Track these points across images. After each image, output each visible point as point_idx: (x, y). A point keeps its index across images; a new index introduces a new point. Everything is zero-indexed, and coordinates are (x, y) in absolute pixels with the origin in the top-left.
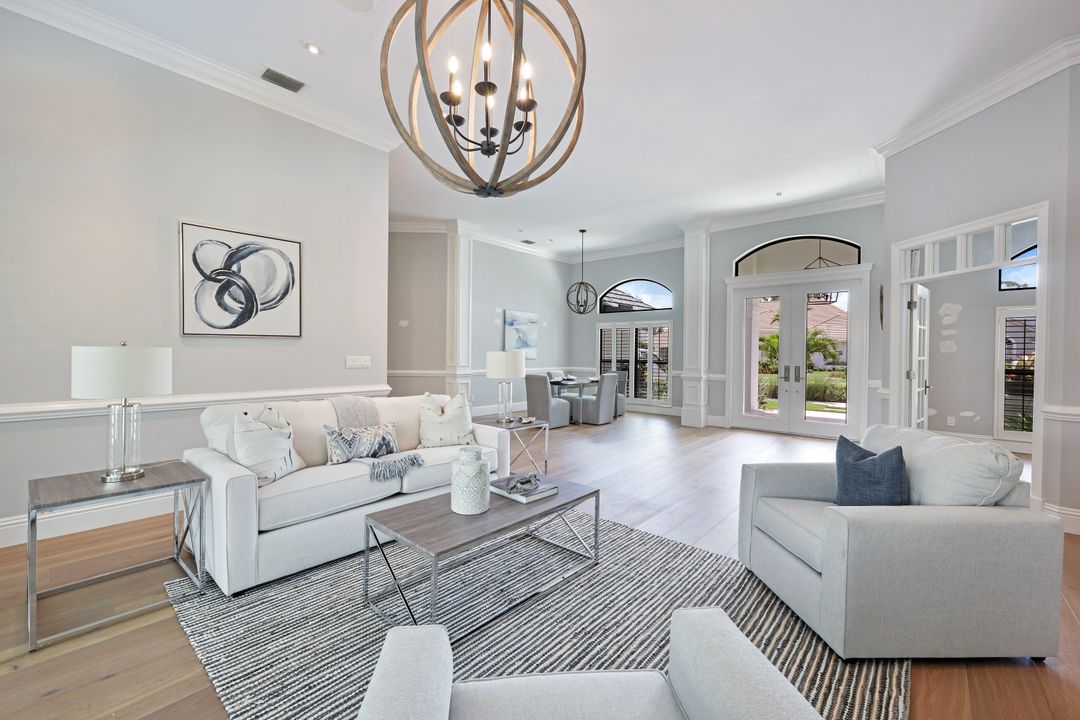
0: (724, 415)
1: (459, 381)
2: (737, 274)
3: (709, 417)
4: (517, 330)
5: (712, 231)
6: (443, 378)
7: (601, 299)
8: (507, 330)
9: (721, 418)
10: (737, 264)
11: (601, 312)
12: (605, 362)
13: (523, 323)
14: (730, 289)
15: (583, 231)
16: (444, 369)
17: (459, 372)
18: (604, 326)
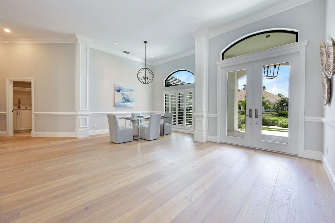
0: (216, 136)
1: (80, 117)
2: (223, 59)
3: (209, 136)
4: (123, 94)
5: (210, 38)
6: (74, 116)
7: (166, 81)
8: (116, 93)
9: (214, 137)
10: (223, 54)
11: (165, 86)
12: (166, 109)
13: (126, 91)
14: (219, 68)
15: (146, 42)
16: (75, 112)
17: (79, 113)
18: (167, 92)
